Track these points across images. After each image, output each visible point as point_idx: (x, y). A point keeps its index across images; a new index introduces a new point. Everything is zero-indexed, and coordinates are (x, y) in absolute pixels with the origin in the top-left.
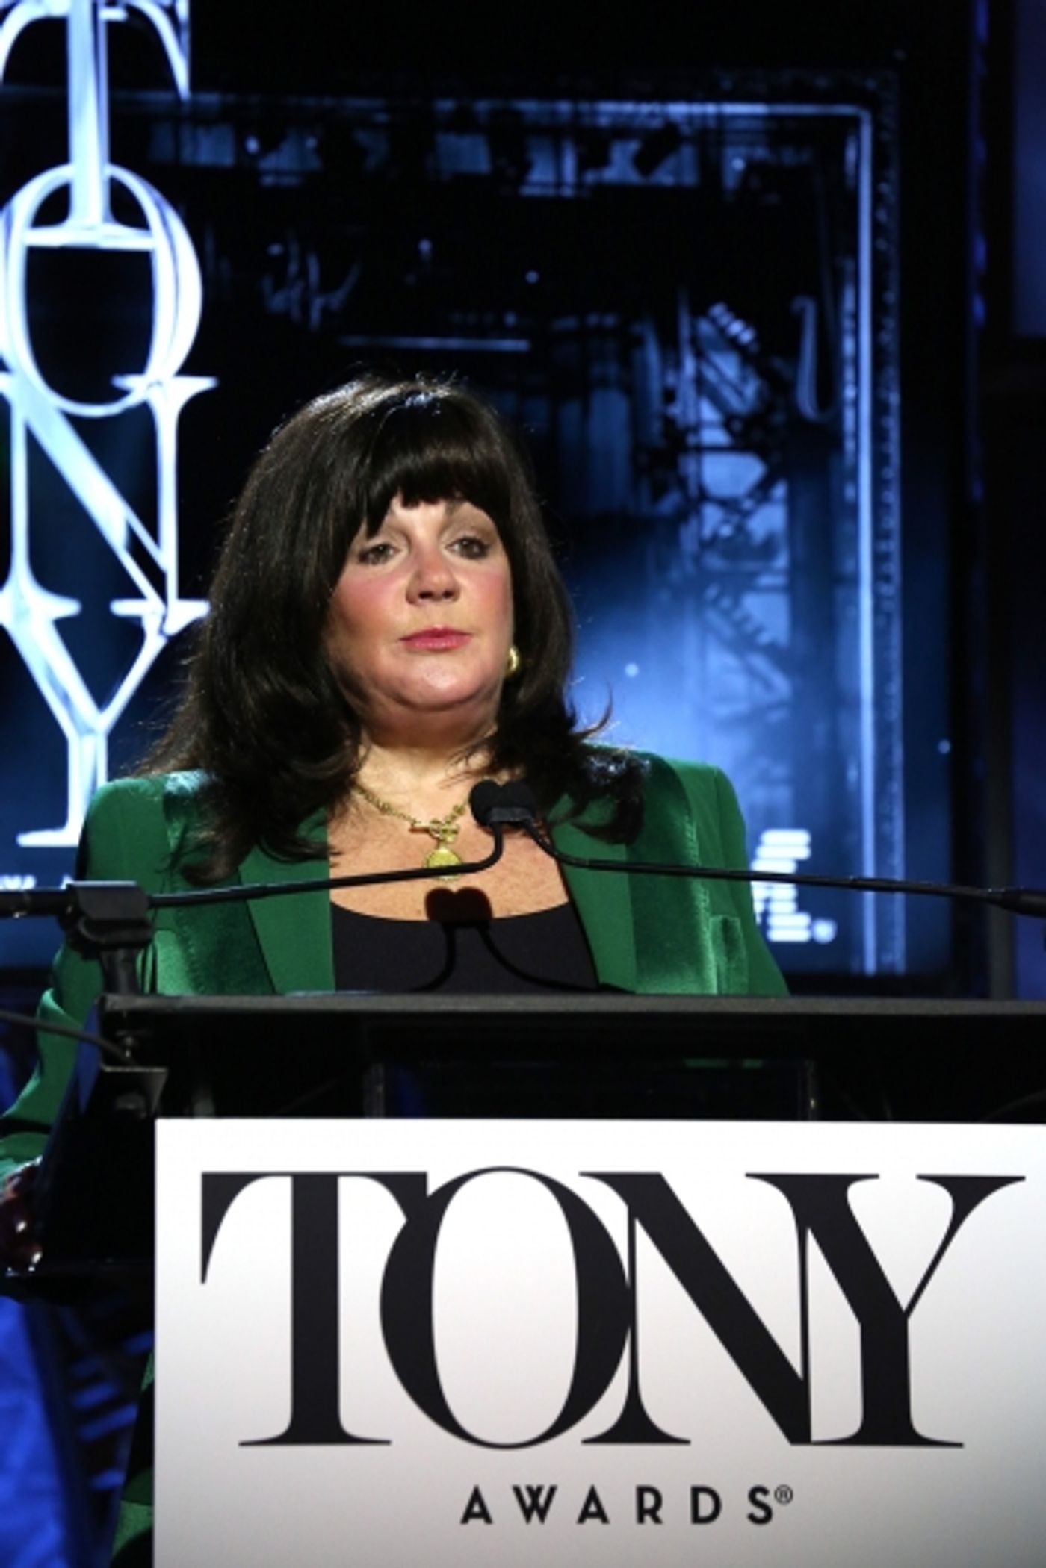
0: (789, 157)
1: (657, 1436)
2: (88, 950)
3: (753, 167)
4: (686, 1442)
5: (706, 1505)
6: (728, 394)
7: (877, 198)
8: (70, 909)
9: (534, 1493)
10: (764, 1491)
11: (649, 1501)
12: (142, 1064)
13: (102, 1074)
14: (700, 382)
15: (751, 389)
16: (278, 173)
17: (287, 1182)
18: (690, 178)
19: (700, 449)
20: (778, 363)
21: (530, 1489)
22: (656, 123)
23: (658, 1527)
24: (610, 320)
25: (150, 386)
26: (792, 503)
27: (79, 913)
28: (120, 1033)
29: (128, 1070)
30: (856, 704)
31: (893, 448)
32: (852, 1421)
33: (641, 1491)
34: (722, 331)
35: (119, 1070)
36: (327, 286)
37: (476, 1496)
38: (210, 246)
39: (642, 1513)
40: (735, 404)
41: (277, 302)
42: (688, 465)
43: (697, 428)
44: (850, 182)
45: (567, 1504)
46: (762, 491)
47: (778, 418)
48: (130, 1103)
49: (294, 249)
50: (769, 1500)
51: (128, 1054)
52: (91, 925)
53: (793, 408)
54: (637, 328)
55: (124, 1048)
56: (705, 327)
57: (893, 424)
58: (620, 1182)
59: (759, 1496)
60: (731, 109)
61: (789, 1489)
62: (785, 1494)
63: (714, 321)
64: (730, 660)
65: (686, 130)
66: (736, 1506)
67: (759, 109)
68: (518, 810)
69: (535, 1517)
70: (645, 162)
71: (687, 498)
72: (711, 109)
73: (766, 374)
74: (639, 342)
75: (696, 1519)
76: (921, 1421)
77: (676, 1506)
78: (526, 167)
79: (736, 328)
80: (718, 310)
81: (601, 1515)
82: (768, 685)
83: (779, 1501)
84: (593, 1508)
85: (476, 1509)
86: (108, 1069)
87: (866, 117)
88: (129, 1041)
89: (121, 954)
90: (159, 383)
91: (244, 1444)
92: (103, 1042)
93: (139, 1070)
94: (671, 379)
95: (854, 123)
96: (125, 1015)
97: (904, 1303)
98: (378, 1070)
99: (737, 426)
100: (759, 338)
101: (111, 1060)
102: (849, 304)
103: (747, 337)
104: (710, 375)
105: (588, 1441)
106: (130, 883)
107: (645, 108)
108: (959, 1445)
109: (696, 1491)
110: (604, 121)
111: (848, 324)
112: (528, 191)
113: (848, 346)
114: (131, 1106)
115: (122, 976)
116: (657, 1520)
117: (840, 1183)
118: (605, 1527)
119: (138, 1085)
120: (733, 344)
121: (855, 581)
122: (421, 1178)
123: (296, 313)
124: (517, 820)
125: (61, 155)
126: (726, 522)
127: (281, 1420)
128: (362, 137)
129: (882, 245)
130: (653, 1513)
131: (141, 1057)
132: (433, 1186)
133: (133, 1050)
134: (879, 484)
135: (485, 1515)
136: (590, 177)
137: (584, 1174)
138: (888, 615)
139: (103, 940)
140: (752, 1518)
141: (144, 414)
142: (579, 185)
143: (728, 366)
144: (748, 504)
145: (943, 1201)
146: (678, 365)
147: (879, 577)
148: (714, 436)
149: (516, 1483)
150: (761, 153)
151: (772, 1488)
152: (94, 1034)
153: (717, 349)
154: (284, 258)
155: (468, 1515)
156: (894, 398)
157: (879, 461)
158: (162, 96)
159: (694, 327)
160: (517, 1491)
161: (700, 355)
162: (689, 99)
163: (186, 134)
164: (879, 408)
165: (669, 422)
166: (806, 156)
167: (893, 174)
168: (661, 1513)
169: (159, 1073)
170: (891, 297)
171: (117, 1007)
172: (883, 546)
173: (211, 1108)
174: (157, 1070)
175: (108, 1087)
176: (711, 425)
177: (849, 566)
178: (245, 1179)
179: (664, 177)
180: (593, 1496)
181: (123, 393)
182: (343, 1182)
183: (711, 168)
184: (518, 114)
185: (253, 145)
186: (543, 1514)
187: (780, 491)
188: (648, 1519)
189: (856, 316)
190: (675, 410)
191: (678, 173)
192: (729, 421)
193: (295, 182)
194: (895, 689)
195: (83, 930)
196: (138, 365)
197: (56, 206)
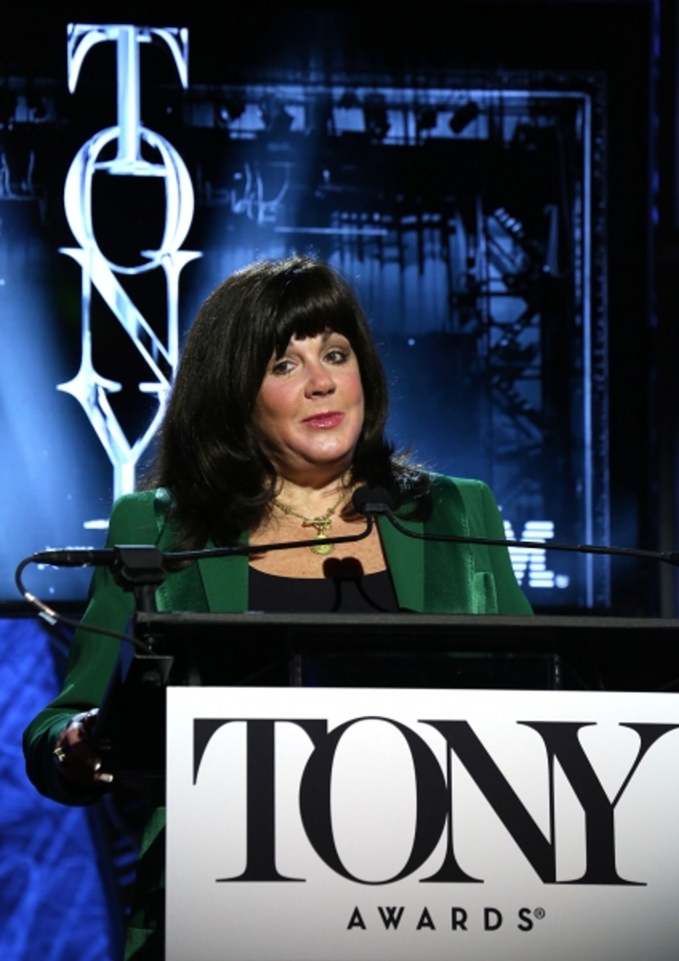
0: (542, 122)
1: (465, 878)
2: (127, 586)
3: (520, 128)
4: (481, 881)
5: (493, 919)
6: (505, 261)
7: (594, 147)
8: (116, 562)
9: (391, 911)
10: (528, 911)
11: (459, 917)
12: (159, 653)
13: (135, 660)
15: (519, 260)
16: (240, 131)
17: (244, 726)
18: (483, 134)
19: (489, 295)
20: (535, 243)
21: (388, 909)
22: (464, 102)
23: (465, 932)
24: (436, 218)
25: (163, 256)
26: (543, 326)
27: (121, 564)
28: (146, 635)
29: (150, 657)
31: (604, 294)
32: (580, 870)
33: (455, 911)
34: (503, 224)
35: (145, 657)
36: (269, 196)
37: (356, 913)
38: (199, 175)
39: (455, 924)
40: (510, 267)
41: (238, 207)
42: (482, 304)
43: (487, 281)
44: (579, 137)
45: (411, 918)
46: (526, 319)
48: (151, 677)
49: (249, 176)
50: (531, 916)
51: (150, 648)
52: (130, 571)
54: (452, 223)
55: (148, 645)
56: (492, 222)
57: (603, 279)
58: (441, 726)
59: (525, 914)
60: (507, 94)
61: (542, 909)
62: (540, 913)
63: (497, 219)
64: (506, 420)
65: (481, 106)
66: (511, 919)
67: (525, 94)
68: (381, 505)
69: (391, 925)
70: (457, 125)
71: (481, 322)
72: (496, 94)
73: (528, 249)
74: (453, 231)
75: (488, 927)
76: (622, 871)
77: (475, 920)
78: (386, 127)
79: (511, 222)
80: (500, 212)
81: (431, 925)
82: (529, 435)
83: (536, 916)
84: (426, 921)
85: (356, 920)
86: (139, 657)
87: (588, 99)
88: (151, 640)
89: (146, 588)
91: (218, 881)
92: (137, 641)
93: (157, 657)
94: (472, 253)
95: (581, 102)
96: (148, 624)
97: (611, 799)
98: (298, 659)
99: (511, 280)
100: (523, 229)
101: (140, 651)
102: (577, 209)
103: (517, 228)
104: (495, 250)
105: (422, 881)
106: (151, 546)
107: (457, 93)
108: (644, 884)
109: (487, 911)
110: (433, 101)
111: (577, 221)
112: (387, 141)
113: (577, 234)
114: (152, 679)
115: (147, 602)
116: (464, 928)
117: (572, 728)
118: (433, 932)
119: (155, 666)
120: (509, 232)
121: (582, 373)
122: (323, 723)
123: (250, 214)
124: (381, 510)
125: (112, 120)
126: (504, 338)
127: (241, 867)
128: (292, 111)
129: (597, 174)
130: (462, 924)
131: (158, 650)
132: (331, 728)
133: (153, 646)
134: (595, 315)
135: (361, 924)
136: (424, 134)
137: (420, 721)
139: (136, 580)
140: (521, 927)
141: (160, 273)
142: (418, 138)
143: (506, 244)
144: (517, 327)
145: (635, 739)
146: (476, 245)
147: (595, 371)
148: (497, 286)
149: (380, 905)
150: (525, 120)
151: (532, 910)
152: (130, 636)
153: (499, 235)
154: (244, 180)
155: (352, 924)
156: (604, 264)
157: (596, 302)
158: (174, 86)
159: (485, 222)
160: (381, 909)
161: (489, 238)
162: (483, 88)
163: (187, 107)
164: (596, 271)
165: (470, 278)
166: (553, 122)
167: (604, 132)
168: (466, 924)
169: (169, 660)
170: (603, 205)
171: (144, 620)
172: (598, 352)
173: (199, 681)
174: (167, 657)
175: (138, 667)
176: (495, 280)
177: (578, 363)
178: (220, 723)
179: (467, 133)
180: (426, 913)
181: (149, 260)
182: (278, 726)
183: (495, 130)
184: (382, 97)
185: (225, 115)
186: (396, 924)
187: (536, 319)
188: (458, 927)
189: (582, 216)
190: (474, 271)
191: (477, 131)
192: (506, 278)
193: (249, 136)
194: (605, 437)
195: (124, 574)
196: (157, 245)
197: (110, 151)
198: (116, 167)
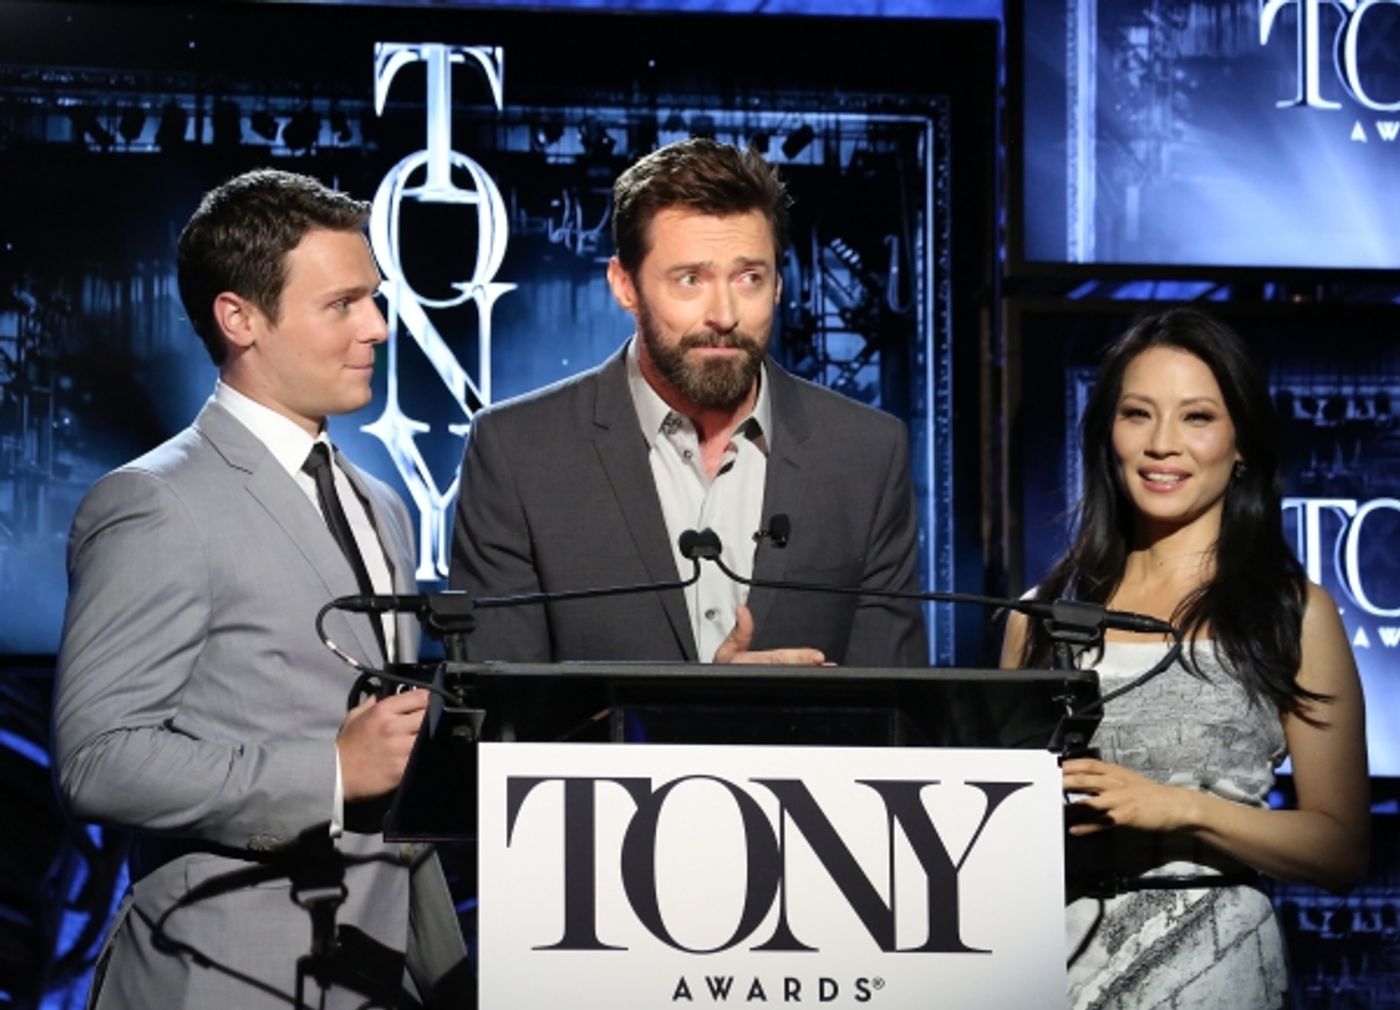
0: (881, 147)
1: (797, 946)
3: (857, 154)
4: (816, 949)
5: (828, 990)
6: (843, 294)
7: (937, 174)
8: (424, 609)
9: (719, 981)
10: (865, 981)
11: (792, 987)
12: (470, 707)
13: (444, 713)
14: (825, 286)
15: (857, 293)
16: (558, 155)
17: (561, 784)
18: (819, 160)
19: (825, 330)
20: (874, 276)
21: (716, 979)
22: (798, 126)
23: (798, 1003)
25: (475, 288)
26: (883, 364)
28: (456, 687)
29: (461, 711)
30: (925, 491)
31: (948, 331)
32: (922, 938)
33: (787, 981)
34: (839, 255)
35: (454, 710)
36: (589, 224)
37: (682, 983)
38: (514, 201)
39: (787, 995)
40: (847, 302)
41: (555, 237)
42: (817, 340)
43: (823, 317)
44: (921, 163)
45: (740, 989)
46: (864, 357)
47: (875, 311)
48: (462, 732)
49: (567, 202)
50: (869, 986)
51: (461, 700)
52: (439, 618)
53: (885, 305)
55: (458, 696)
56: (828, 253)
57: (947, 314)
58: (774, 785)
59: (863, 985)
60: (843, 117)
61: (881, 980)
62: (878, 983)
63: (834, 249)
65: (816, 130)
66: (848, 990)
67: (863, 117)
68: (710, 549)
69: (720, 997)
70: (791, 149)
71: (816, 359)
72: (832, 117)
73: (866, 282)
75: (822, 998)
76: (966, 936)
77: (809, 991)
79: (848, 253)
81: (762, 996)
83: (875, 988)
84: (757, 991)
85: (682, 991)
86: (448, 710)
87: (930, 123)
88: (461, 692)
89: (456, 637)
90: (481, 287)
91: (534, 949)
92: (445, 693)
93: (467, 711)
94: (806, 285)
95: (923, 127)
96: (459, 676)
97: (955, 862)
98: (621, 715)
99: (848, 315)
100: (861, 260)
101: (449, 703)
102: (919, 241)
103: (855, 259)
104: (832, 283)
105: (752, 950)
106: (463, 592)
107: (790, 116)
108: (989, 952)
109: (822, 981)
110: (764, 124)
111: (920, 252)
113: (919, 267)
114: (462, 734)
115: (457, 651)
116: (797, 999)
117: (915, 787)
118: (764, 1003)
119: (466, 720)
120: (846, 263)
121: (924, 414)
122: (647, 782)
123: (568, 243)
124: (709, 554)
125: (421, 144)
126: (841, 377)
127: (558, 934)
128: (613, 134)
129: (940, 203)
130: (795, 995)
131: (470, 702)
132: (655, 787)
133: (465, 700)
134: (939, 354)
135: (688, 995)
137: (751, 780)
138: (945, 436)
139: (445, 628)
140: (858, 998)
141: (471, 306)
143: (843, 277)
144: (855, 366)
146: (811, 277)
147: (938, 412)
148: (834, 322)
149: (708, 974)
150: (863, 145)
151: (870, 979)
152: (438, 686)
153: (837, 267)
154: (562, 207)
155: (677, 995)
156: (948, 298)
157: (939, 338)
158: (487, 108)
159: (821, 253)
160: (708, 980)
161: (824, 270)
162: (819, 110)
163: (500, 130)
164: (939, 306)
165: (805, 313)
166: (892, 147)
167: (947, 159)
168: (800, 995)
169: (480, 714)
171: (453, 671)
173: (512, 737)
174: (479, 711)
175: (448, 720)
176: (831, 315)
177: (920, 405)
178: (536, 781)
179: (802, 158)
180: (756, 984)
181: (459, 293)
182: (598, 784)
183: (831, 155)
184: (710, 120)
185: (542, 138)
186: (724, 996)
187: (875, 357)
188: (791, 998)
189: (924, 249)
190: (809, 305)
191: (811, 156)
192: (843, 313)
193: (568, 160)
194: (949, 483)
195: (431, 620)
196: (468, 276)
197: (419, 177)
198: (426, 193)
